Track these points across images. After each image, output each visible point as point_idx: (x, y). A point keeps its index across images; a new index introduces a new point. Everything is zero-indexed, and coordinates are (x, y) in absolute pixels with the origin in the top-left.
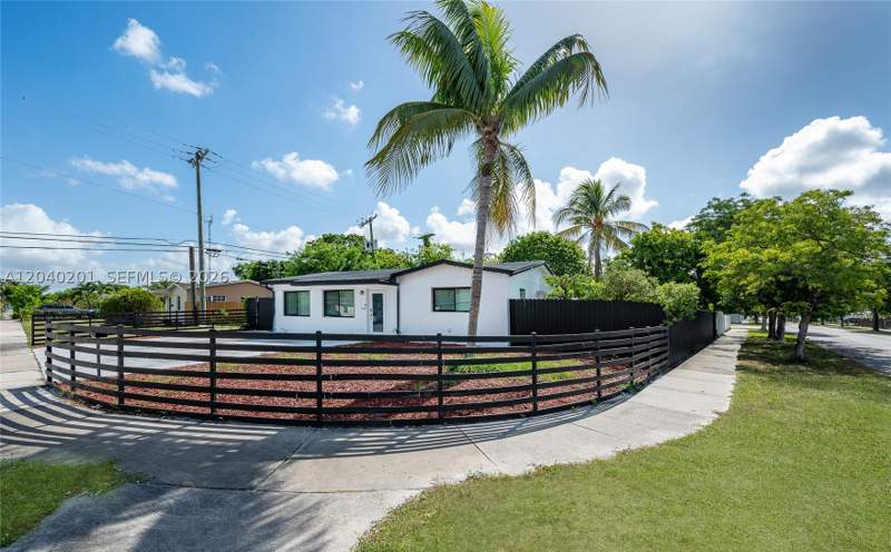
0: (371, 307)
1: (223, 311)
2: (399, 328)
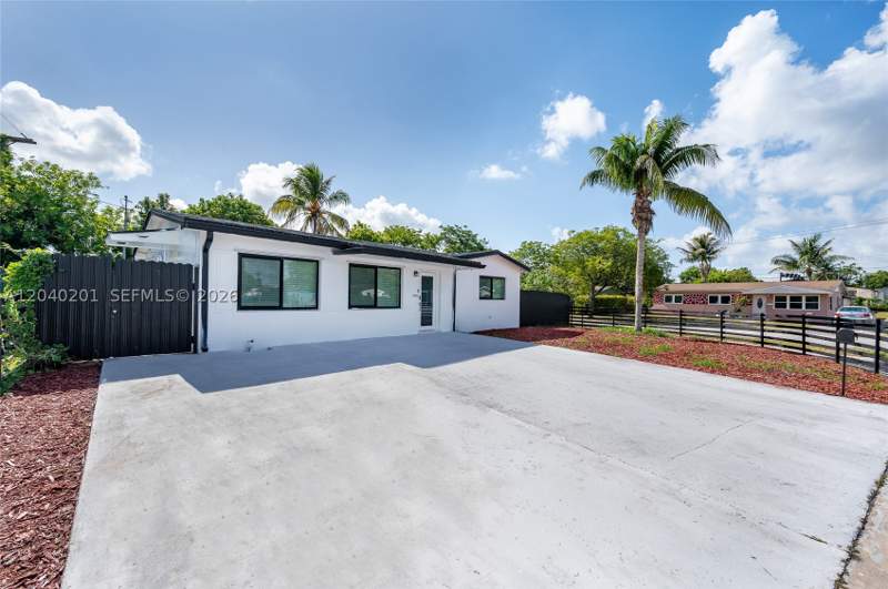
0: (420, 295)
2: (456, 319)
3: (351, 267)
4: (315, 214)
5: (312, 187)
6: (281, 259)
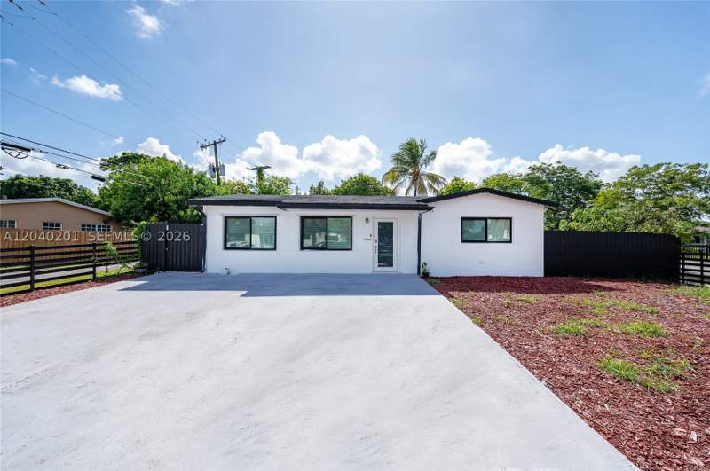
0: (377, 238)
1: (109, 246)
2: (422, 262)
3: (303, 219)
4: (416, 177)
5: (411, 157)
6: (250, 217)
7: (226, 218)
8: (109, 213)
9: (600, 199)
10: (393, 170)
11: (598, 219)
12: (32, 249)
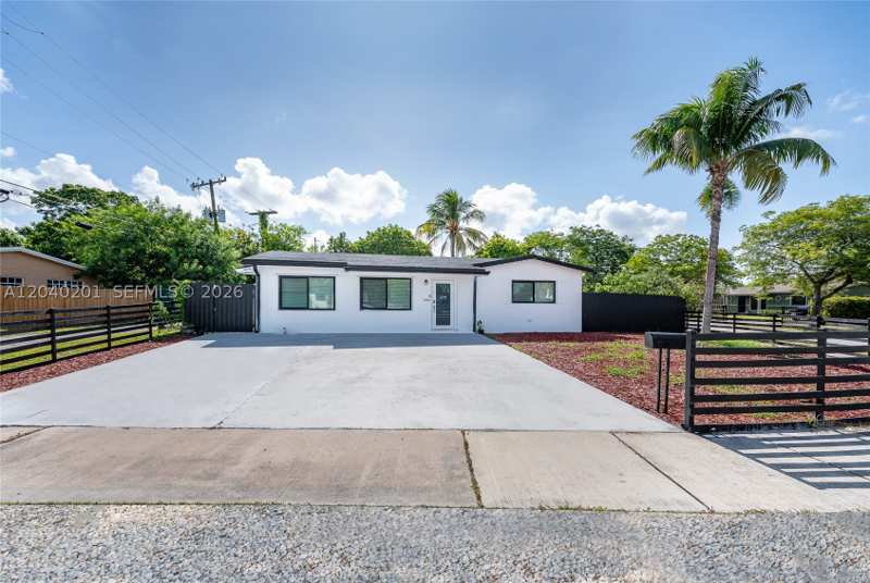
0: (435, 299)
2: (477, 320)
3: (362, 279)
4: (454, 232)
5: (450, 209)
6: (307, 278)
7: (281, 278)
8: (82, 267)
9: (631, 264)
10: (429, 223)
11: (624, 283)
12: (108, 308)
